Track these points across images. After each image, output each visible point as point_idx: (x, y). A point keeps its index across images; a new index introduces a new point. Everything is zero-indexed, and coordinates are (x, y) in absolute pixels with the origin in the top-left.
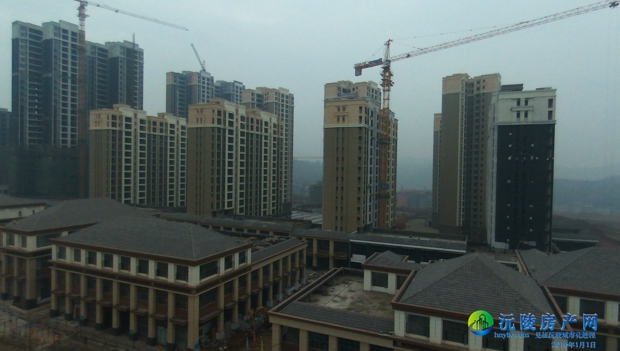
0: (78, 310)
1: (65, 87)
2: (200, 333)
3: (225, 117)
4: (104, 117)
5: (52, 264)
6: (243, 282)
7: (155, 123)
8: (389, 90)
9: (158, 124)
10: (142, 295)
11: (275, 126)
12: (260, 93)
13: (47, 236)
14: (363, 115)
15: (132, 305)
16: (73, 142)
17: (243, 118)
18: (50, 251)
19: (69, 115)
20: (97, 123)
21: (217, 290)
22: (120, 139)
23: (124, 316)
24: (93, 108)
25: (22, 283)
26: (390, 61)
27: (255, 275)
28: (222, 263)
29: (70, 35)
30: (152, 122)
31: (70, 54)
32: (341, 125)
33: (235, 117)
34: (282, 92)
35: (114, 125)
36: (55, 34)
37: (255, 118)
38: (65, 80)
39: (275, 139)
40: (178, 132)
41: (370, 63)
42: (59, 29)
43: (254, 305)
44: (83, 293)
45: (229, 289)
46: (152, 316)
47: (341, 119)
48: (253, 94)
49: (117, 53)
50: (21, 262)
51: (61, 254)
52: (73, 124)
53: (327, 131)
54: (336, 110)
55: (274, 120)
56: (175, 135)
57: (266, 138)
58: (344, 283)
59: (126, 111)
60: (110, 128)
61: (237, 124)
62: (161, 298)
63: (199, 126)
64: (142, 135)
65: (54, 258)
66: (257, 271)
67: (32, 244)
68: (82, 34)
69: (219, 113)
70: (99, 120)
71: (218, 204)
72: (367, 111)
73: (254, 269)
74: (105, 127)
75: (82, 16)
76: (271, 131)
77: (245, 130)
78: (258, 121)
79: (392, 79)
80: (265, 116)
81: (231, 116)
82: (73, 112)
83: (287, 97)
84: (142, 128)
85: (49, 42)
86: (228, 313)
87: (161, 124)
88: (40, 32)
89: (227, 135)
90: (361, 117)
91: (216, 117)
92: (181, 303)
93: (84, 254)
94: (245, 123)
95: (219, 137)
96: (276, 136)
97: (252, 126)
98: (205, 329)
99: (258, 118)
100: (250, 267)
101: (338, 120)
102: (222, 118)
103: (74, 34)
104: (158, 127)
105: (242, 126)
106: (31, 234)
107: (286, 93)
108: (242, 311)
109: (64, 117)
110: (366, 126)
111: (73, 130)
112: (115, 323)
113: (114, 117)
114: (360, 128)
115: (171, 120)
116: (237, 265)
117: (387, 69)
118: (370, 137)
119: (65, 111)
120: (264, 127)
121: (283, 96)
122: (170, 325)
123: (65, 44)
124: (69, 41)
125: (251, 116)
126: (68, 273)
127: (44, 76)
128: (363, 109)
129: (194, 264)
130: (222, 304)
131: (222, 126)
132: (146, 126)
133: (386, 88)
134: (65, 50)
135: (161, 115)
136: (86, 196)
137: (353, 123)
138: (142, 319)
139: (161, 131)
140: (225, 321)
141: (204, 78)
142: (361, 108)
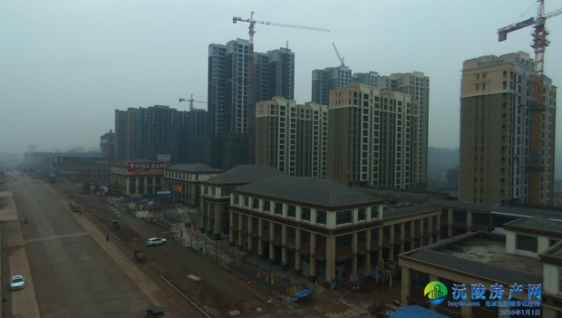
0: (247, 243)
1: (240, 88)
2: (337, 272)
3: (360, 98)
4: (265, 107)
5: (231, 208)
6: (375, 235)
7: (302, 110)
8: (543, 51)
9: (305, 111)
10: (291, 233)
11: (408, 105)
12: (394, 78)
13: (227, 188)
14: (508, 79)
15: (284, 241)
16: (245, 130)
17: (377, 99)
18: (229, 200)
19: (243, 109)
20: (261, 112)
21: (351, 236)
22: (277, 123)
23: (278, 249)
24: (258, 101)
25: (212, 221)
26: (544, 19)
27: (386, 230)
28: (355, 213)
29: (243, 49)
30: (300, 109)
31: (243, 63)
32: (480, 93)
33: (370, 98)
34: (417, 76)
35: (272, 112)
36: (234, 49)
37: (389, 98)
38: (240, 83)
39: (408, 118)
40: (321, 117)
41: (518, 25)
42: (237, 45)
43: (386, 256)
44: (250, 230)
45: (362, 238)
46: (298, 251)
47: (481, 87)
48: (387, 81)
49: (275, 58)
50: (212, 205)
51: (236, 201)
52: (245, 116)
53: (464, 101)
54: (475, 78)
55: (408, 100)
56: (318, 120)
57: (400, 116)
58: (483, 245)
59: (281, 102)
60: (270, 115)
61: (372, 104)
62: (305, 237)
63: (338, 107)
64: (293, 120)
65: (232, 203)
66: (388, 227)
67: (218, 194)
68: (251, 47)
69: (355, 94)
70: (262, 110)
71: (354, 175)
72: (513, 75)
73: (385, 224)
74: (266, 115)
75: (252, 33)
76: (405, 110)
77: (379, 110)
78: (391, 100)
79: (547, 38)
80: (398, 96)
81: (366, 96)
82: (245, 107)
83: (422, 80)
84: (293, 115)
85: (230, 56)
86: (361, 260)
87: (308, 111)
88: (225, 50)
89: (363, 114)
90: (505, 83)
91: (352, 98)
92: (321, 242)
93: (250, 200)
94: (379, 103)
95: (355, 116)
96: (410, 115)
97: (386, 106)
98: (341, 269)
99: (392, 98)
100: (381, 222)
101: (477, 88)
102: (358, 99)
103: (246, 47)
104: (305, 114)
105: (377, 106)
106: (218, 186)
107: (420, 76)
108: (374, 262)
109: (240, 111)
110: (512, 91)
111: (245, 121)
112: (271, 256)
113: (272, 107)
114: (505, 94)
115: (315, 107)
116: (369, 219)
117: (540, 28)
118: (517, 104)
119: (240, 106)
120: (397, 106)
121: (417, 79)
122: (312, 260)
123: (241, 55)
124: (243, 53)
125: (385, 96)
126: (240, 214)
127: (227, 81)
128: (509, 74)
129: (331, 209)
130: (355, 250)
131: (357, 106)
132: (296, 113)
133: (540, 49)
134: (240, 60)
135: (308, 104)
136: (254, 163)
137: (496, 89)
138: (291, 254)
139: (308, 117)
140: (358, 266)
141: (343, 72)
142: (505, 73)
